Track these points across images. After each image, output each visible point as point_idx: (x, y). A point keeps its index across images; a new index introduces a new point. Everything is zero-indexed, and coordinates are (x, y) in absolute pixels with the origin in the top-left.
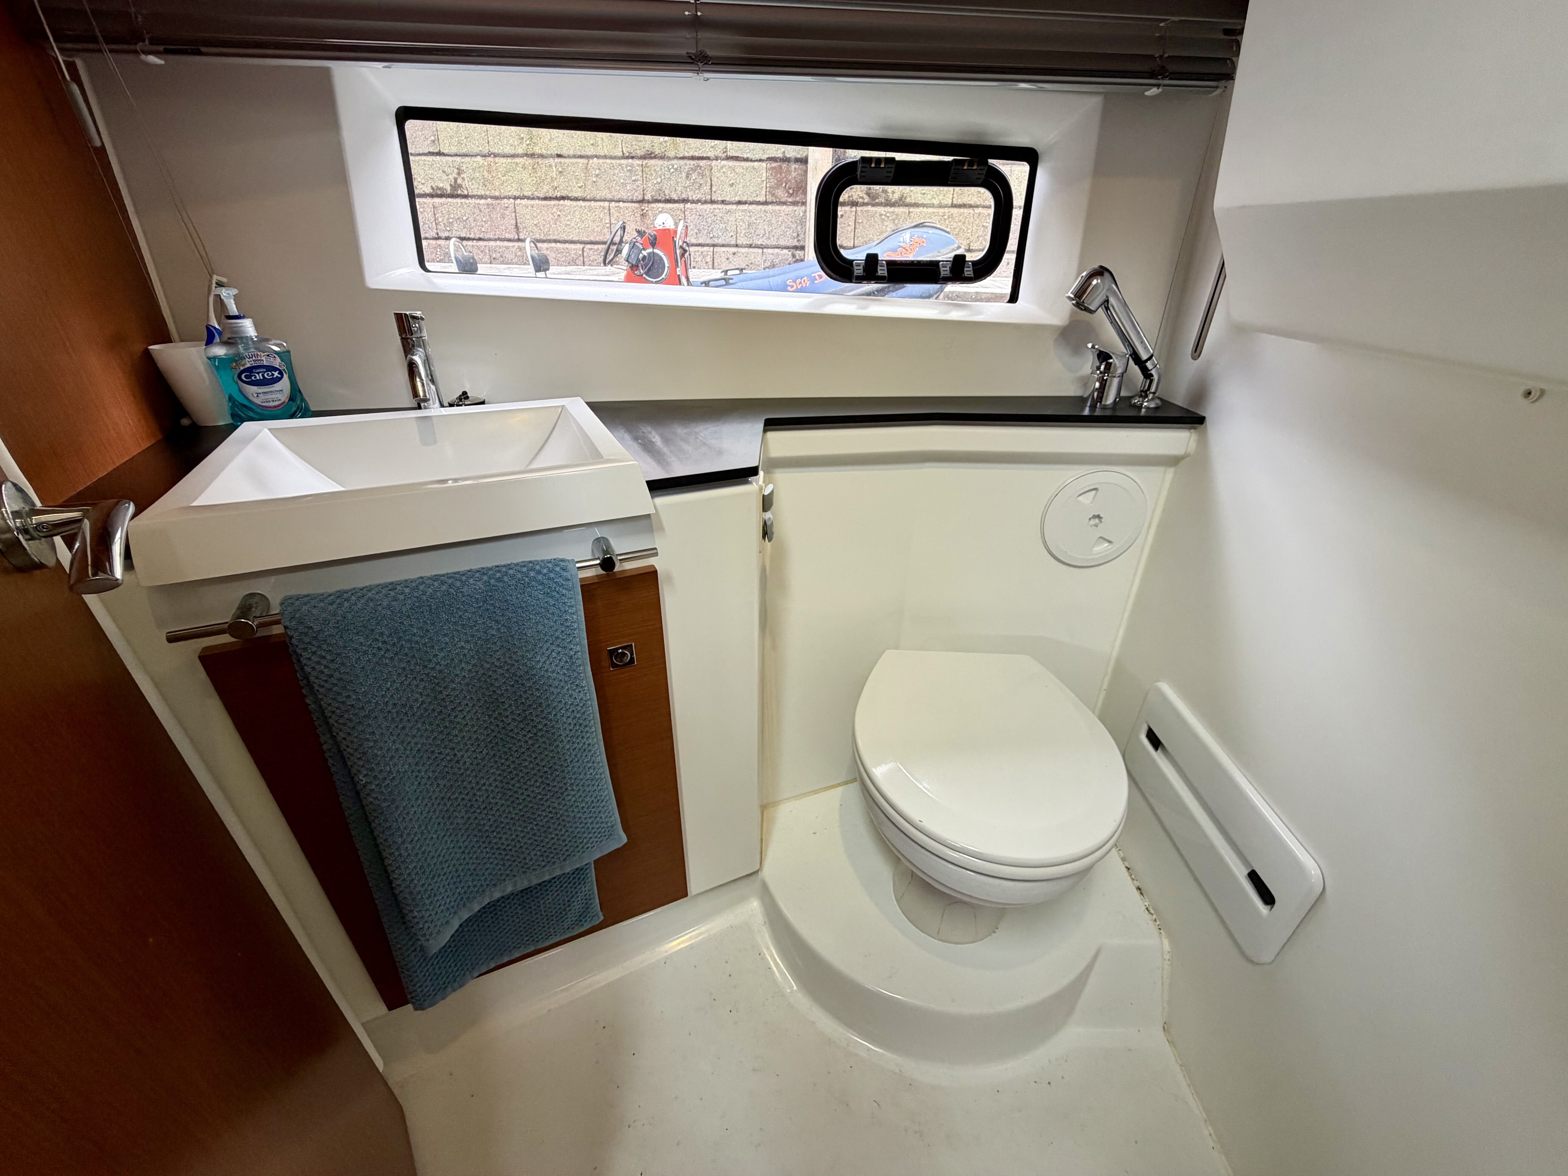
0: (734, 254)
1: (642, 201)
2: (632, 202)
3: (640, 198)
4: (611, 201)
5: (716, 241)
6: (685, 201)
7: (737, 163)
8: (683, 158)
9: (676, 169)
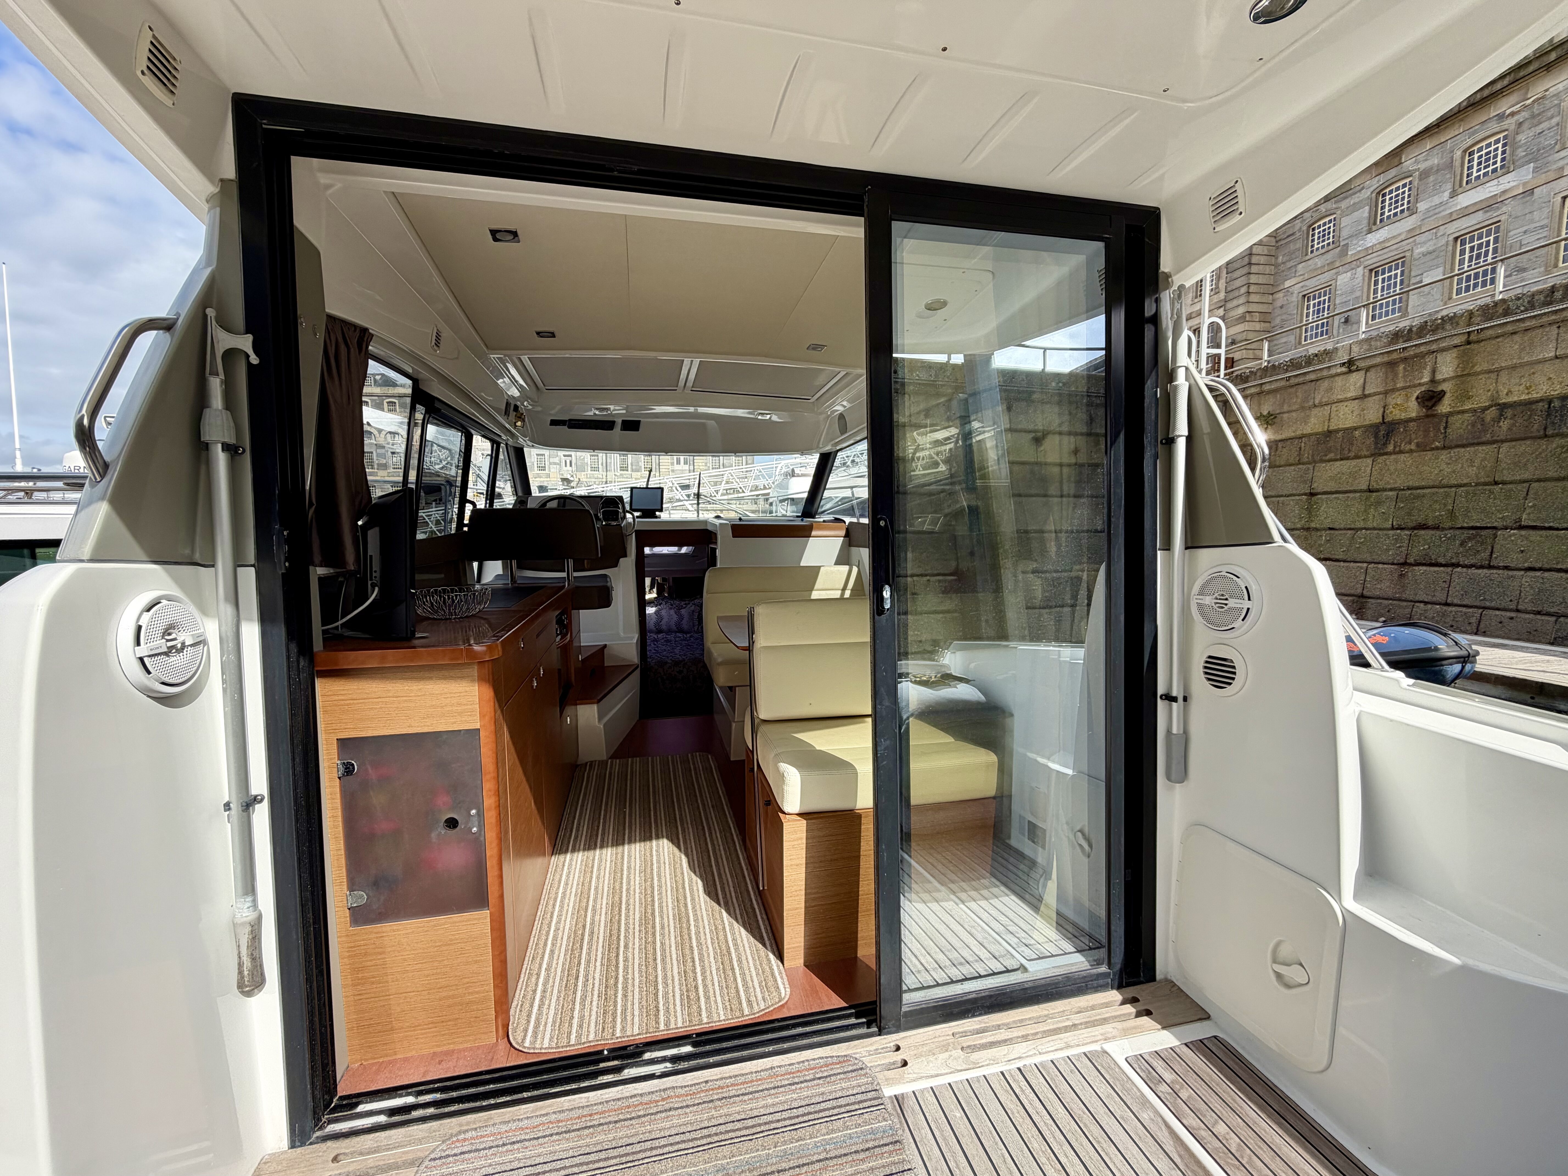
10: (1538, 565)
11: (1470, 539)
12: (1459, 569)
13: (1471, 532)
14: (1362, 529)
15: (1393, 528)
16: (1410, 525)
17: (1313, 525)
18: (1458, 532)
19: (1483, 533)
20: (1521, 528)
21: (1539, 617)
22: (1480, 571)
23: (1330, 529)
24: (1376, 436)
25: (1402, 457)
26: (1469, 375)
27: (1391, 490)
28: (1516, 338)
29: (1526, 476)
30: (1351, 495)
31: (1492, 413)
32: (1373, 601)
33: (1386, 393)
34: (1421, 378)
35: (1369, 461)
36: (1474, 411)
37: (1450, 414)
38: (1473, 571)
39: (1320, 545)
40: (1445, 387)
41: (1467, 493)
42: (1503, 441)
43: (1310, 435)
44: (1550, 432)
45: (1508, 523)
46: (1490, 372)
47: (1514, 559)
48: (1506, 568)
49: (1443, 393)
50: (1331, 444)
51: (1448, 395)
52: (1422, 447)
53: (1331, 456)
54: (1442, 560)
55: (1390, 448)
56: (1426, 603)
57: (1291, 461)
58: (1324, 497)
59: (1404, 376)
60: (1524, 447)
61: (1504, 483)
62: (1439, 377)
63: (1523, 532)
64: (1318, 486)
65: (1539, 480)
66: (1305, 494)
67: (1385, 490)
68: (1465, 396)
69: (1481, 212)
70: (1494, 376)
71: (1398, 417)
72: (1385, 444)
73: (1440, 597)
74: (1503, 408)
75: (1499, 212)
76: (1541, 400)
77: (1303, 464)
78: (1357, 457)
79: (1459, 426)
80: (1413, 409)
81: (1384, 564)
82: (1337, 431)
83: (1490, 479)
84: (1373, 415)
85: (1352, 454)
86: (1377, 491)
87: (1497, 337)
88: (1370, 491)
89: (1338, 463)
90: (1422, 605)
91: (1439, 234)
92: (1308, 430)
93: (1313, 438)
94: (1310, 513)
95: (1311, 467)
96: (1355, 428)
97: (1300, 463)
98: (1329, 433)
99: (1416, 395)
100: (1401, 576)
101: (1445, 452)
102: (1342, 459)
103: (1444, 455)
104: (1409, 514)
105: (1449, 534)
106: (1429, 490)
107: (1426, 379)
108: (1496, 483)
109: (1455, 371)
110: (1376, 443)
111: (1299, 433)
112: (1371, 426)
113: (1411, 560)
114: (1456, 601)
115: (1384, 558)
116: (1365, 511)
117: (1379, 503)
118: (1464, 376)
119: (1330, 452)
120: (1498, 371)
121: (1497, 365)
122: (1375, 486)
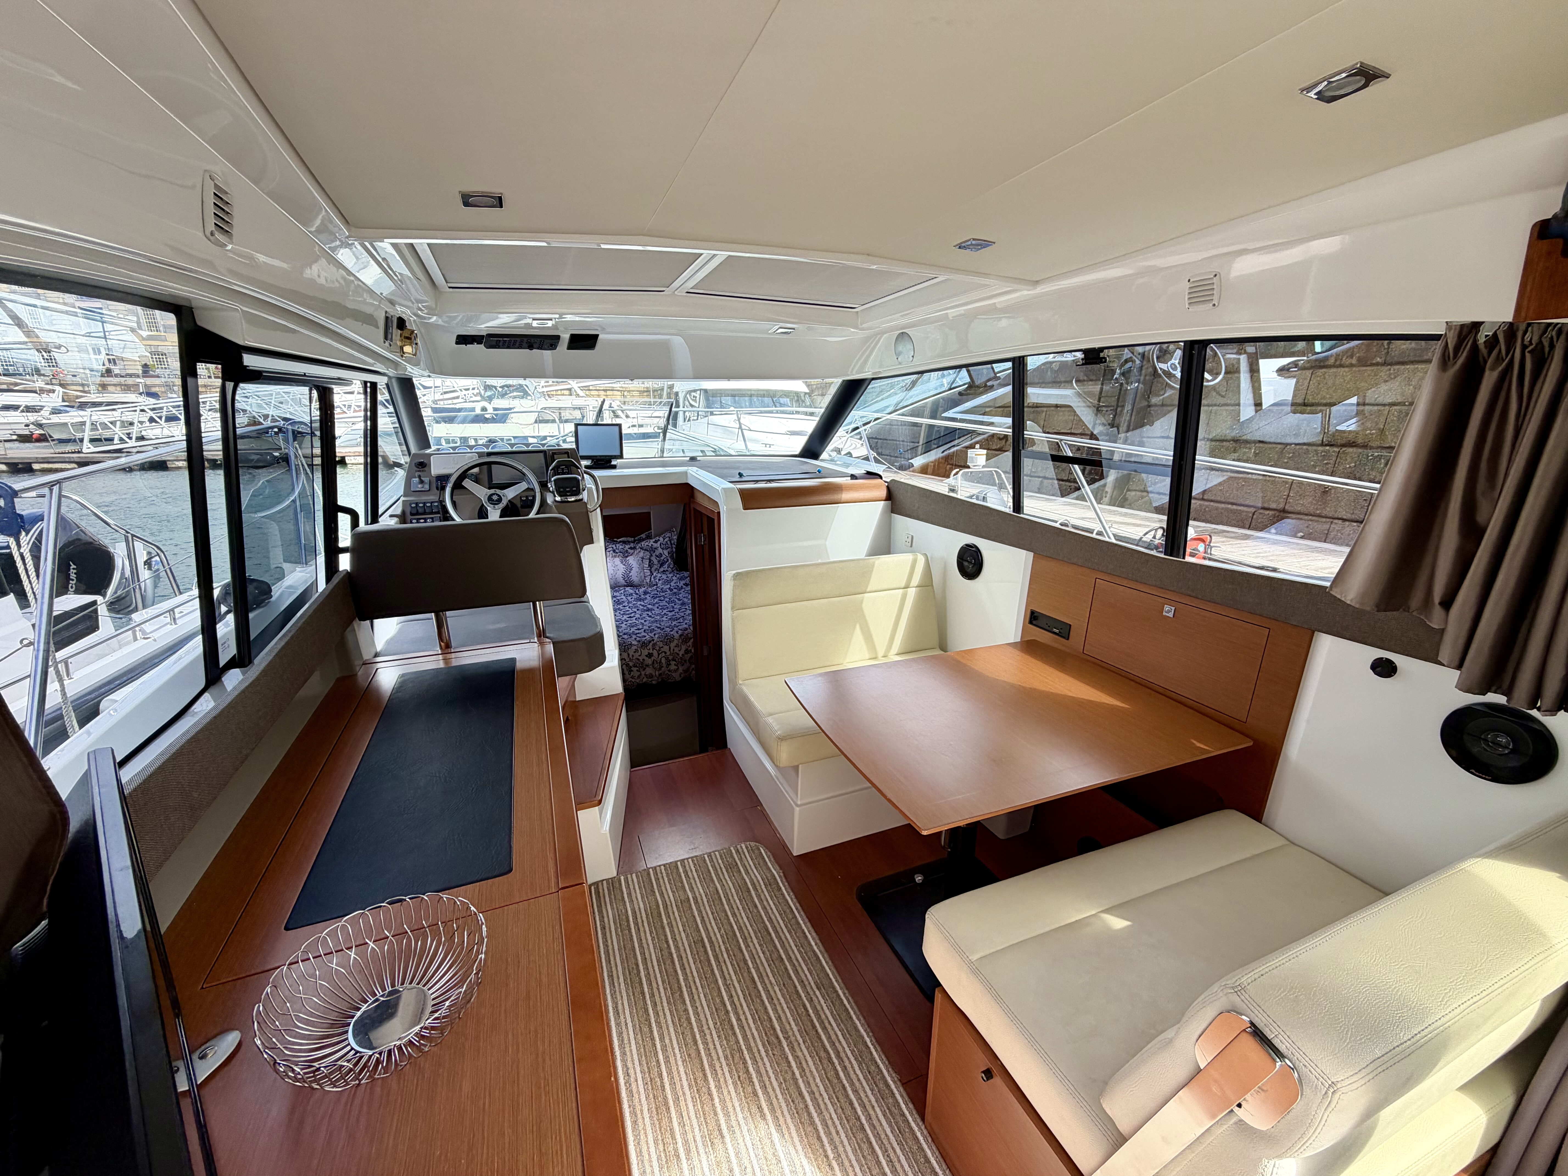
101: (1385, 368)
103: (1383, 372)
122: (1310, 399)
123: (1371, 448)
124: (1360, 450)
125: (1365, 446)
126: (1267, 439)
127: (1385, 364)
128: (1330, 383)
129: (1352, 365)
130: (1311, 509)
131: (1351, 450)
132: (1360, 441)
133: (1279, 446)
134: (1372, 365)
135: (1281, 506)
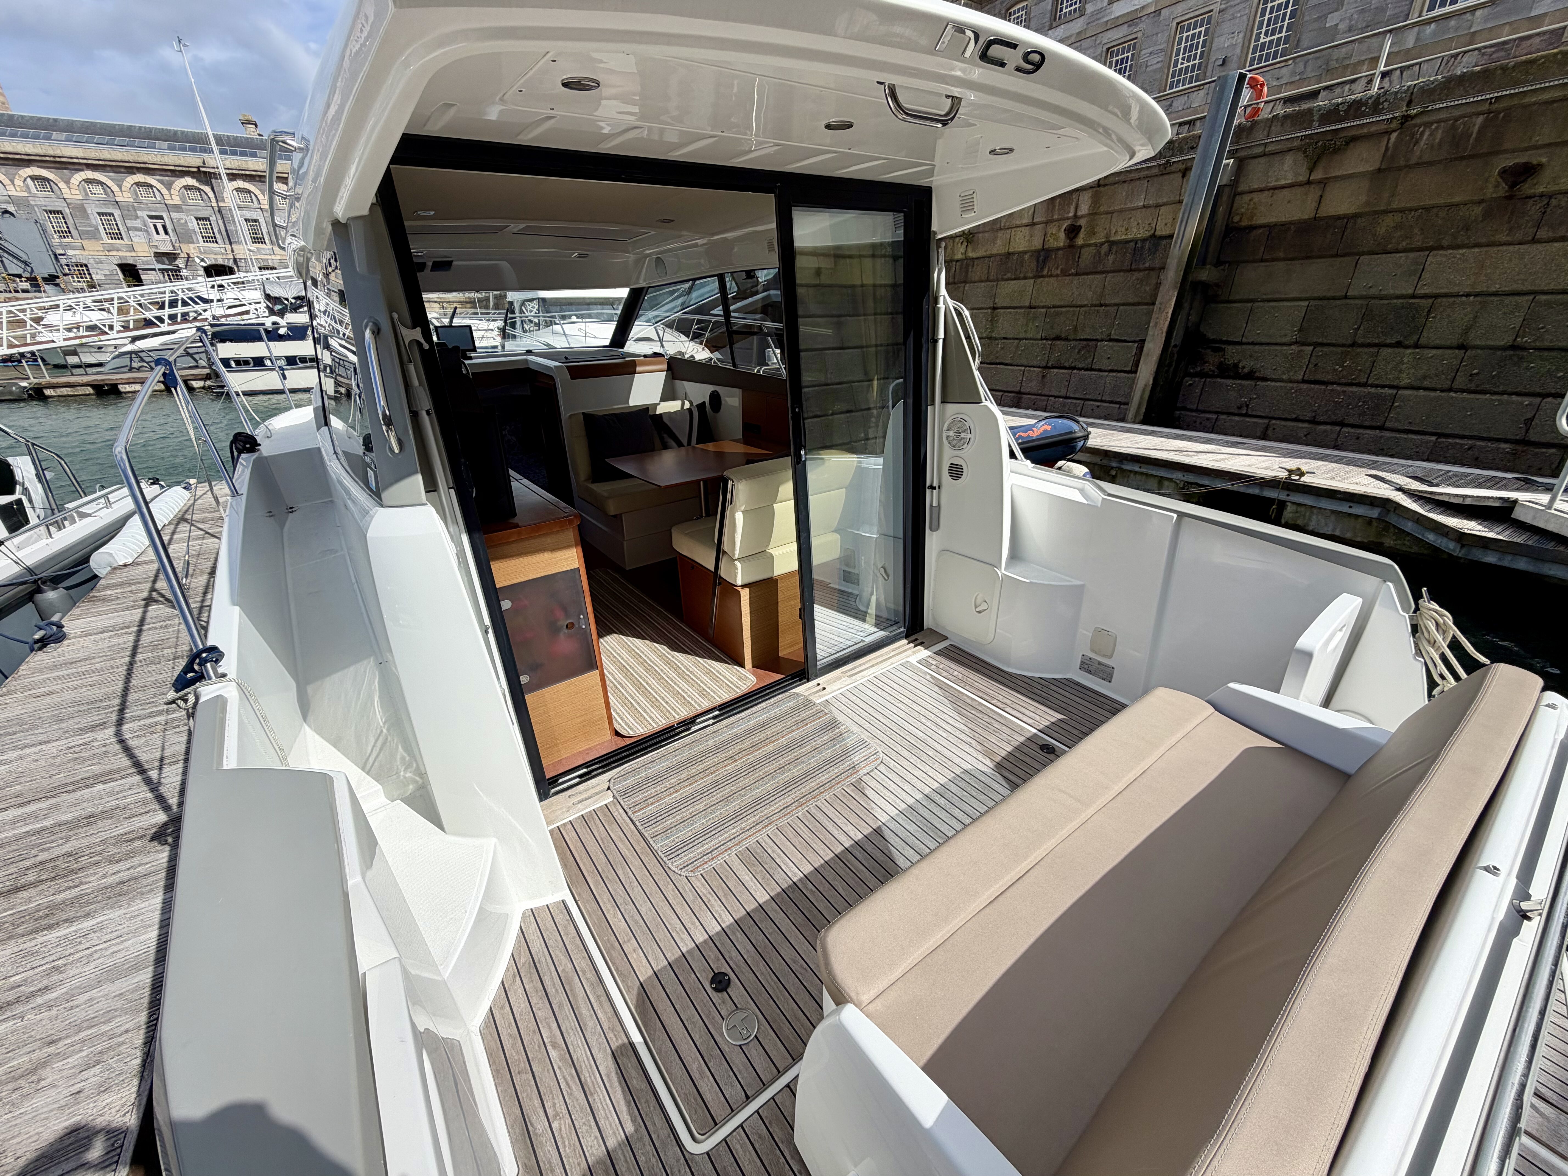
0: (1098, 406)
1: (1046, 367)
2: (1039, 367)
3: (1044, 365)
4: (1026, 366)
5: (1088, 397)
6: (1073, 368)
7: (1115, 344)
8: (1080, 340)
9: (1072, 348)
10: (1116, 368)
11: (1083, 348)
12: (1075, 371)
13: (1085, 343)
14: (1022, 339)
15: (1042, 339)
16: (1052, 336)
17: (994, 335)
18: (1077, 343)
19: (1091, 343)
20: (1111, 340)
21: (1112, 405)
22: (1086, 372)
23: (1005, 338)
24: (1038, 261)
25: (1052, 280)
26: (1096, 214)
27: (1043, 307)
28: (1126, 185)
29: (1117, 301)
30: (1019, 311)
31: (1106, 247)
32: (1025, 396)
33: (1047, 223)
34: (1069, 212)
35: (1032, 281)
36: (1095, 245)
37: (1083, 246)
38: (1082, 372)
39: (997, 352)
40: (1082, 222)
41: (1086, 312)
42: (1108, 272)
43: (996, 255)
44: (1133, 267)
45: (1104, 337)
46: (1107, 213)
47: (1105, 364)
48: (1100, 370)
49: (1080, 227)
50: (1010, 265)
51: (1083, 230)
52: (1065, 273)
53: (1009, 275)
54: (1067, 365)
55: (1045, 272)
56: (1055, 397)
57: (983, 278)
58: (1002, 311)
59: (1059, 209)
60: (1119, 277)
61: (1106, 305)
62: (1079, 213)
63: (1111, 344)
64: (1000, 302)
65: (1123, 305)
66: (990, 308)
67: (1039, 307)
68: (1092, 233)
69: (1126, 25)
70: (1109, 216)
71: (1052, 246)
72: (1042, 268)
73: (1063, 393)
74: (1112, 243)
75: (1137, 29)
76: (1131, 241)
77: (990, 281)
78: (1025, 278)
79: (1087, 255)
80: (1060, 240)
81: (1034, 367)
82: (1013, 253)
83: (1098, 302)
84: (1037, 244)
85: (1022, 275)
86: (1035, 308)
87: (1115, 184)
88: (1030, 307)
89: (1013, 282)
90: (1053, 399)
91: (1098, 42)
92: (995, 251)
93: (998, 258)
94: (992, 324)
95: (995, 283)
96: (1025, 252)
97: (988, 280)
98: (1009, 254)
99: (1064, 227)
100: (1044, 377)
101: (1077, 278)
102: (1015, 279)
103: (1076, 280)
104: (1052, 328)
105: (1073, 343)
106: (1064, 309)
107: (1071, 214)
108: (1101, 305)
109: (1089, 209)
110: (1037, 267)
111: (988, 253)
112: (1035, 251)
113: (1050, 365)
114: (1072, 395)
115: (1035, 363)
116: (1027, 324)
117: (1035, 318)
118: (1093, 214)
119: (1008, 272)
120: (1112, 213)
121: (1112, 209)
122: (1034, 304)
123: (1070, 340)
124: (1063, 342)
125: (1066, 339)
126: (1009, 336)
127: (1077, 274)
128: (1045, 289)
129: (1057, 276)
130: (1035, 391)
131: (1058, 342)
132: (1063, 336)
133: (1016, 341)
134: (1070, 275)
135: (1018, 389)
